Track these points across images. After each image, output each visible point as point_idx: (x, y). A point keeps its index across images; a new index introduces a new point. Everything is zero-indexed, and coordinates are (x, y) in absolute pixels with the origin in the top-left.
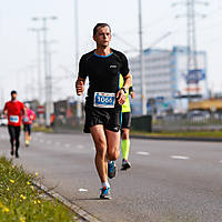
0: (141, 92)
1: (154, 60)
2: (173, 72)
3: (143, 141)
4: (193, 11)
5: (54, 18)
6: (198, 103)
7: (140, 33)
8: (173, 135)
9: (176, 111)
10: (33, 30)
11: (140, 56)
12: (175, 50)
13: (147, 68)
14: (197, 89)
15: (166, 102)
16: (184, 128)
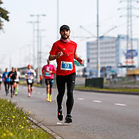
0: (97, 63)
1: (106, 43)
2: (117, 51)
3: (98, 94)
4: (131, 13)
5: (44, 15)
6: (133, 71)
7: (98, 26)
8: (116, 91)
9: (119, 76)
10: (31, 22)
11: (97, 40)
12: (119, 37)
13: (101, 48)
14: (132, 62)
15: (112, 69)
16: (124, 86)
